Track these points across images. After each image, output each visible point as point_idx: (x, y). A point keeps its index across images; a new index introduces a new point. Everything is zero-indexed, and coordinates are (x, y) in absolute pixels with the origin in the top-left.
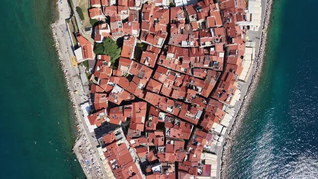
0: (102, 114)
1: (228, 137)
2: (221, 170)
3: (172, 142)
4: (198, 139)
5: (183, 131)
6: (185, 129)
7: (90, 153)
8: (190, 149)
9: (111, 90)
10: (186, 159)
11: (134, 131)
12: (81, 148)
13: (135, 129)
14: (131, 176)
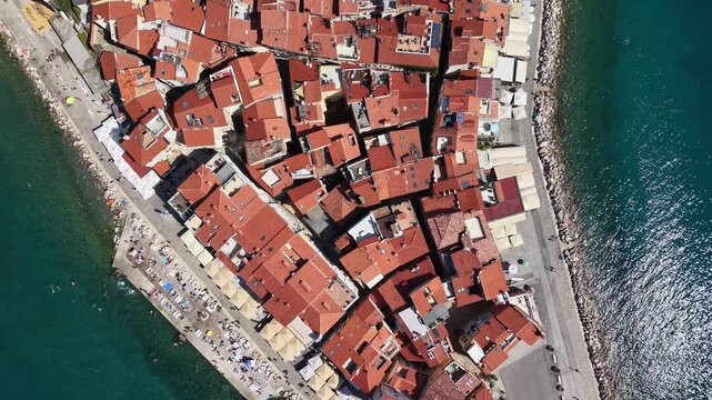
0: (153, 124)
1: (537, 87)
2: (548, 187)
3: (382, 139)
4: (453, 106)
5: (402, 96)
6: (407, 88)
7: (164, 260)
8: (441, 142)
9: (155, 44)
10: (437, 175)
11: (264, 143)
12: (134, 253)
13: (265, 138)
14: (295, 271)
